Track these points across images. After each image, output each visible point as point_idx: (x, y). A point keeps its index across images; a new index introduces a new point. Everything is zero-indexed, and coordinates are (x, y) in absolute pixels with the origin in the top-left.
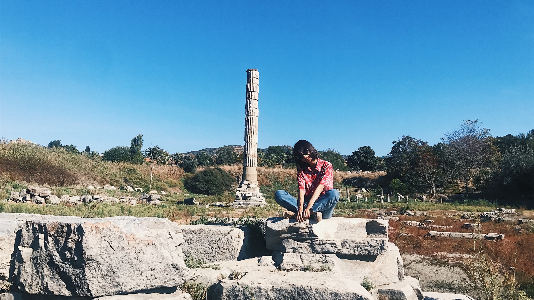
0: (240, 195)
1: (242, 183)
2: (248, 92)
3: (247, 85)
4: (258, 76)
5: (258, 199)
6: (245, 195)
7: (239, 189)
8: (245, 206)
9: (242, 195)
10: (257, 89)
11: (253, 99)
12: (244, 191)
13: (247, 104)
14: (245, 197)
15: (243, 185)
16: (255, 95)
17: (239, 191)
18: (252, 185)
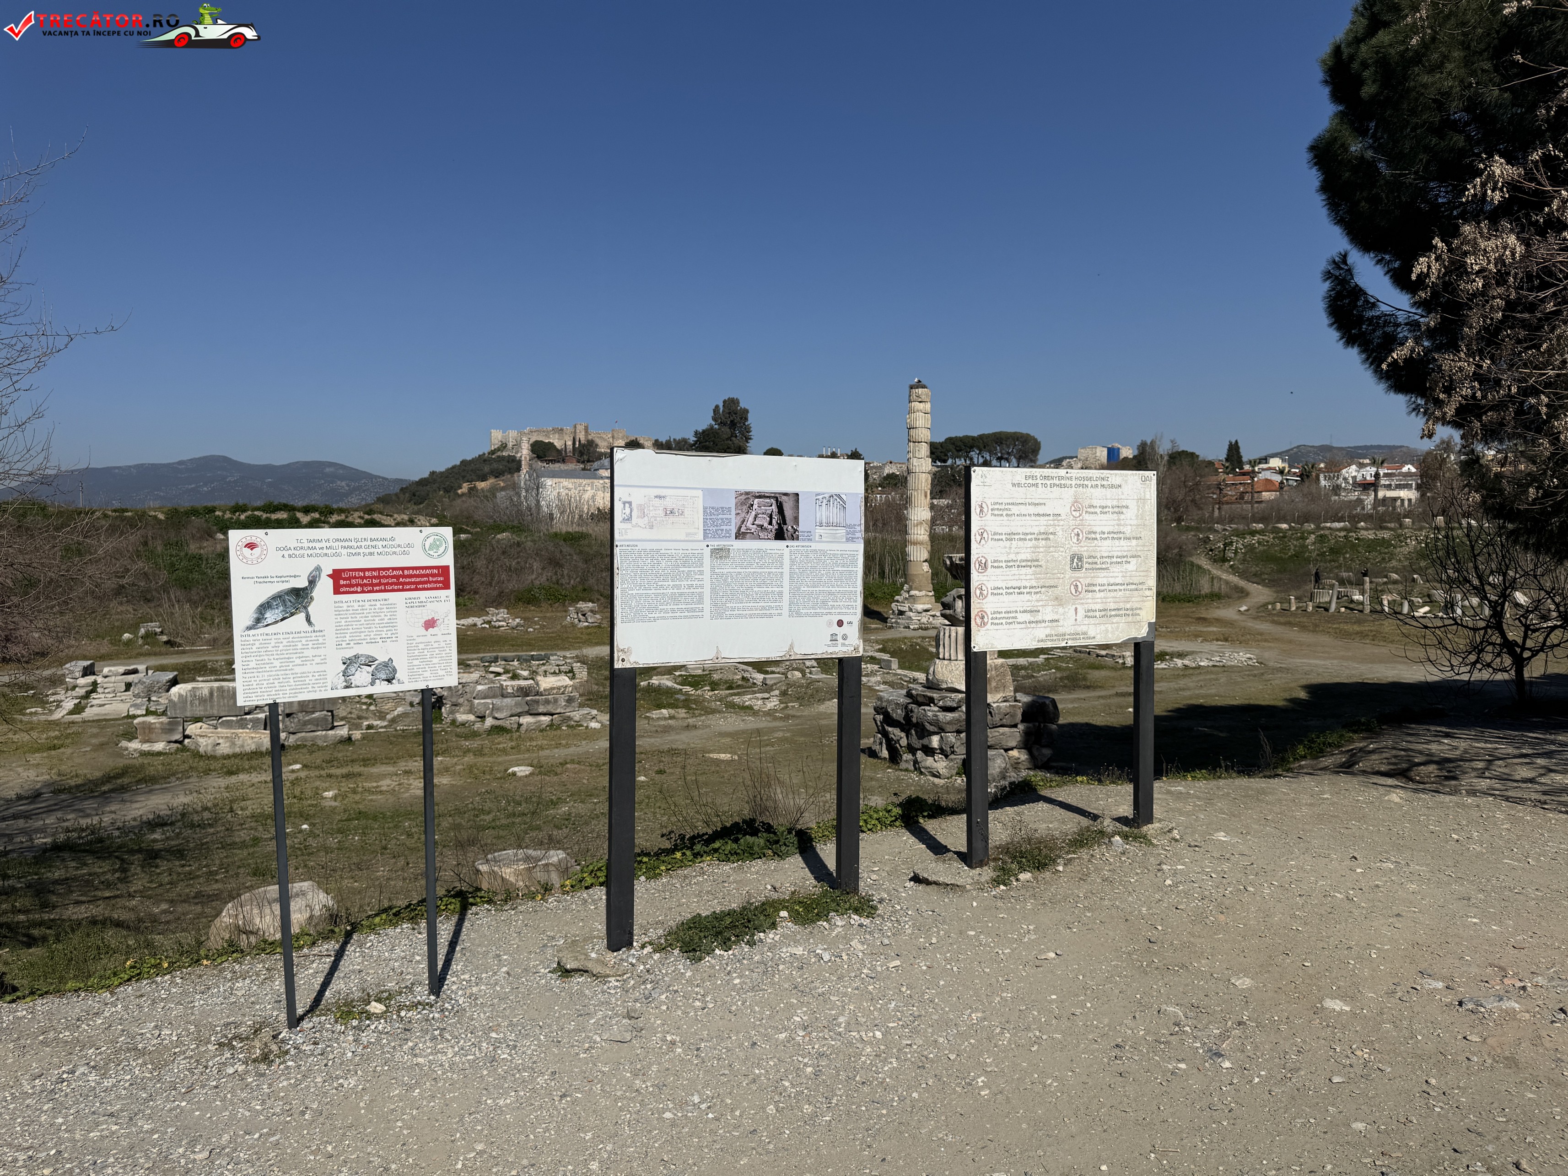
18: (913, 593)
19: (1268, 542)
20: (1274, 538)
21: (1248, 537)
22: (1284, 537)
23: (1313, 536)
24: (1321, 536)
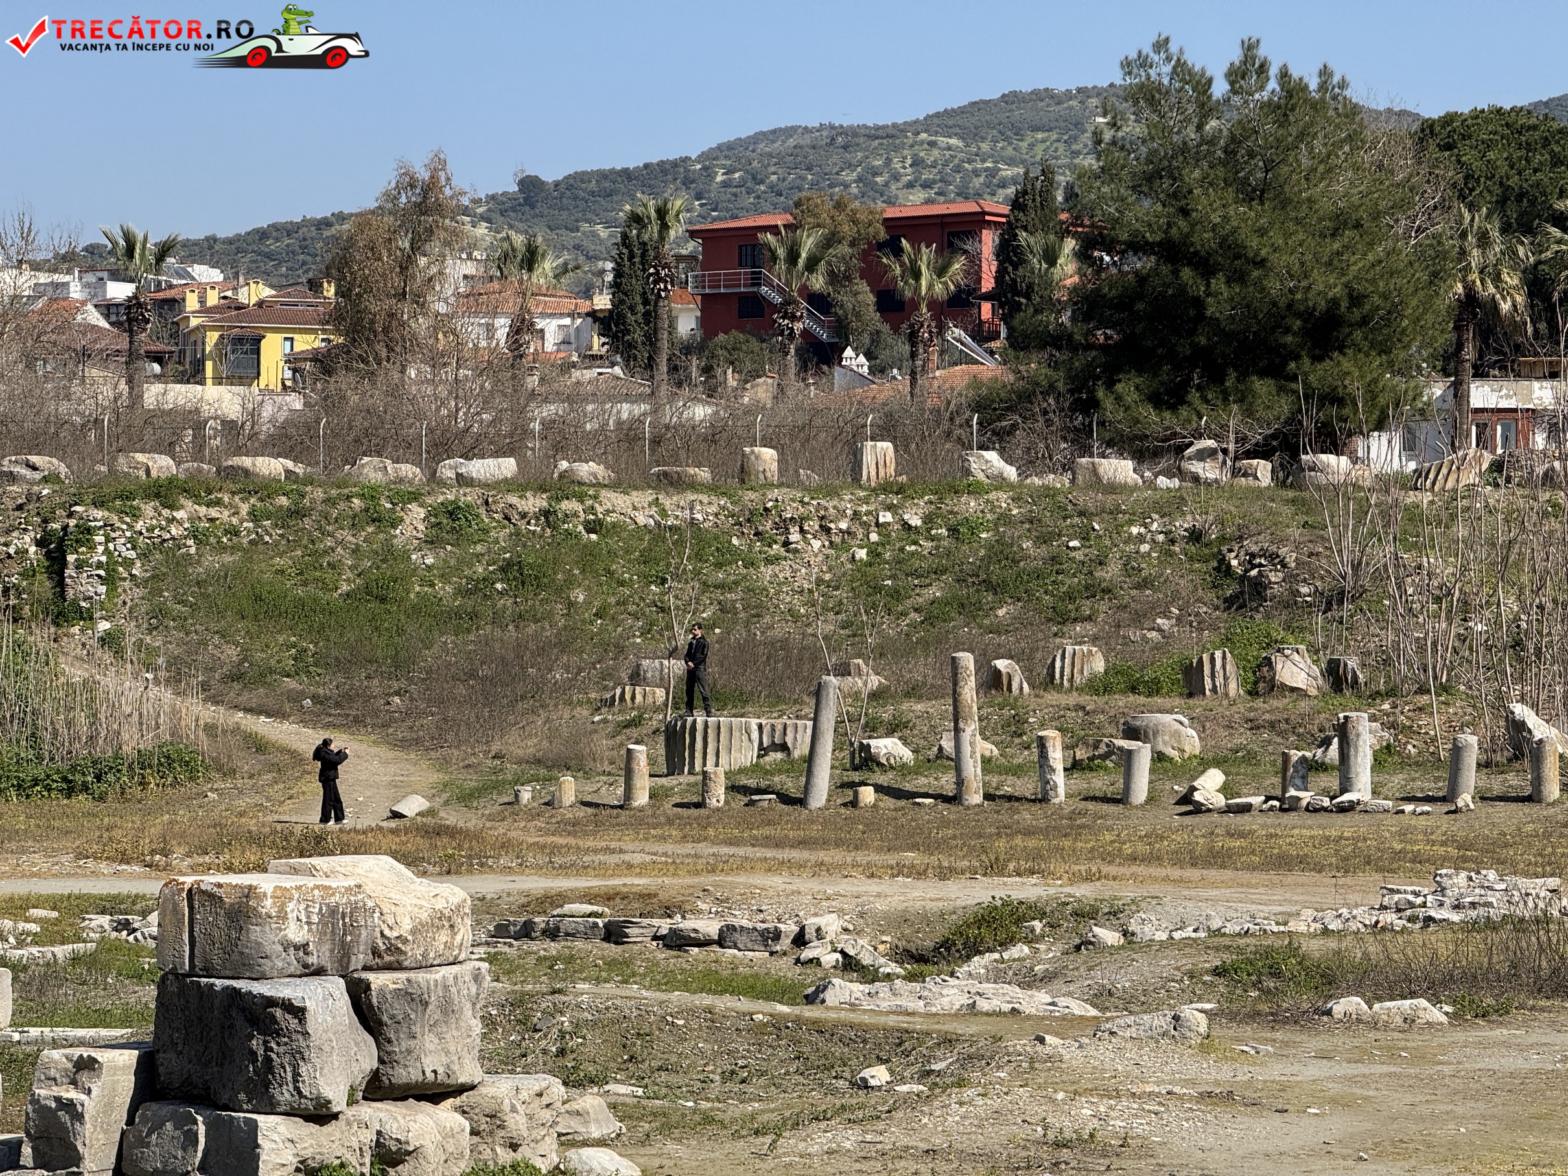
19: (234, 532)
20: (254, 516)
21: (148, 508)
22: (297, 513)
23: (416, 514)
24: (453, 511)
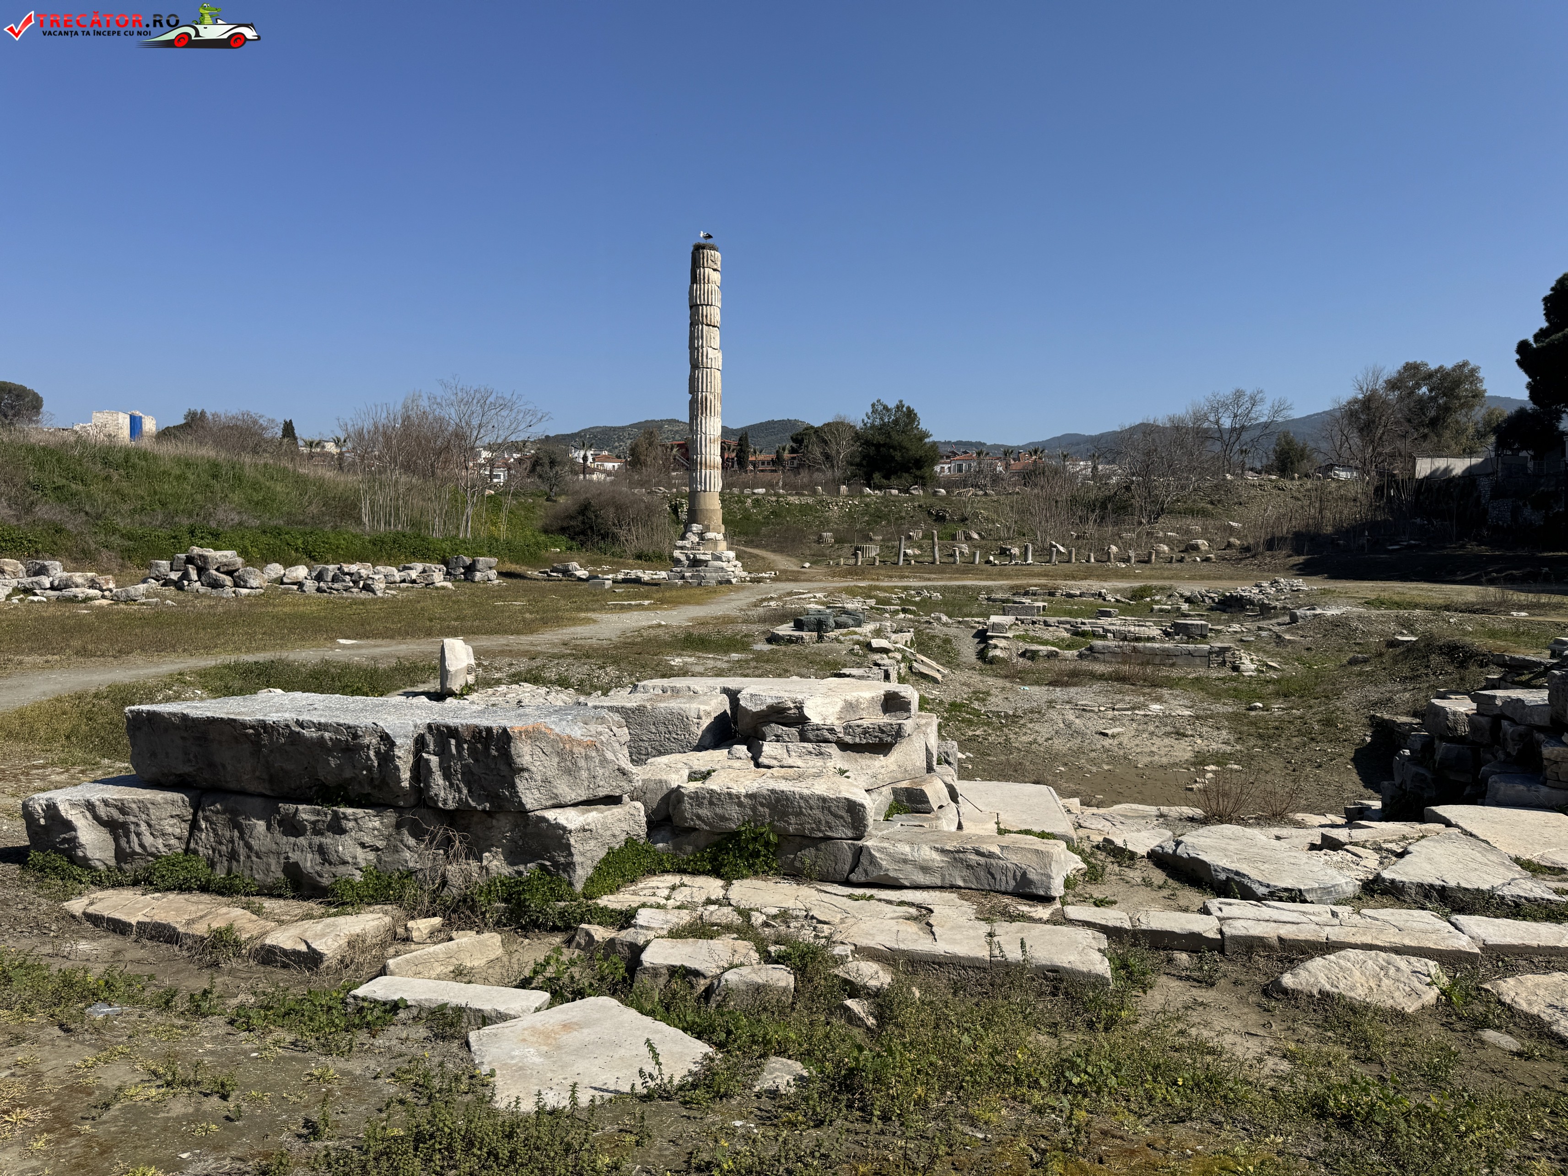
0: (683, 558)
1: (687, 529)
2: (694, 307)
3: (691, 288)
4: (719, 263)
5: (724, 565)
6: (694, 555)
7: (680, 543)
8: (694, 581)
9: (688, 558)
10: (716, 299)
11: (707, 325)
12: (692, 548)
13: (692, 338)
14: (695, 563)
15: (689, 534)
16: (714, 313)
17: (682, 548)
18: (710, 535)
